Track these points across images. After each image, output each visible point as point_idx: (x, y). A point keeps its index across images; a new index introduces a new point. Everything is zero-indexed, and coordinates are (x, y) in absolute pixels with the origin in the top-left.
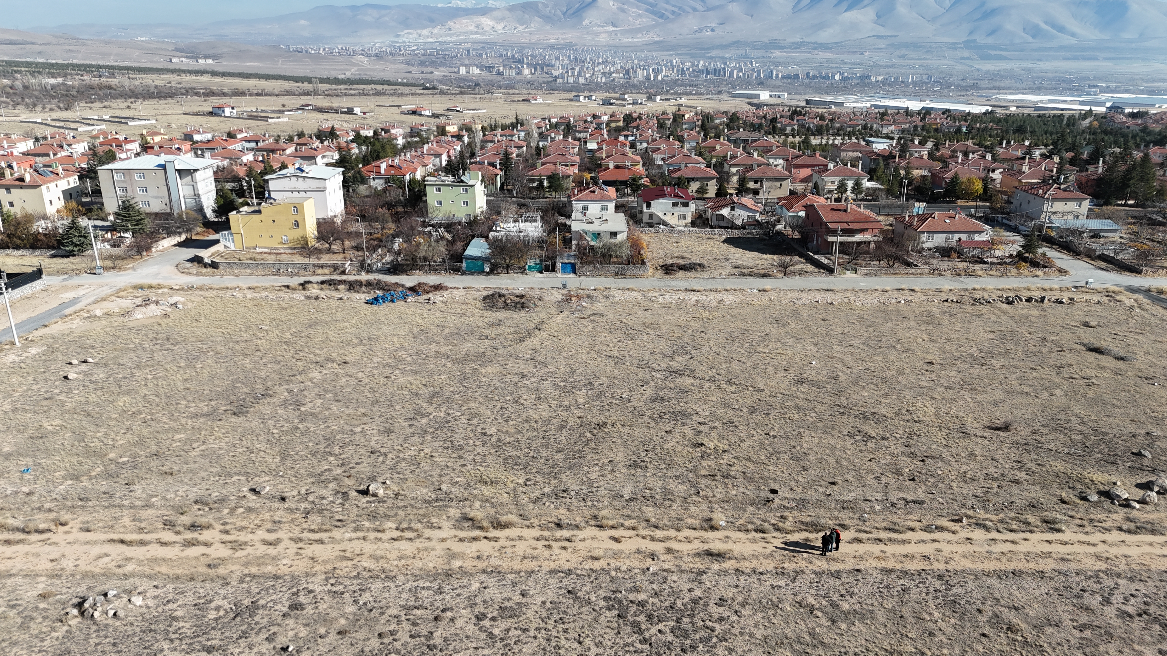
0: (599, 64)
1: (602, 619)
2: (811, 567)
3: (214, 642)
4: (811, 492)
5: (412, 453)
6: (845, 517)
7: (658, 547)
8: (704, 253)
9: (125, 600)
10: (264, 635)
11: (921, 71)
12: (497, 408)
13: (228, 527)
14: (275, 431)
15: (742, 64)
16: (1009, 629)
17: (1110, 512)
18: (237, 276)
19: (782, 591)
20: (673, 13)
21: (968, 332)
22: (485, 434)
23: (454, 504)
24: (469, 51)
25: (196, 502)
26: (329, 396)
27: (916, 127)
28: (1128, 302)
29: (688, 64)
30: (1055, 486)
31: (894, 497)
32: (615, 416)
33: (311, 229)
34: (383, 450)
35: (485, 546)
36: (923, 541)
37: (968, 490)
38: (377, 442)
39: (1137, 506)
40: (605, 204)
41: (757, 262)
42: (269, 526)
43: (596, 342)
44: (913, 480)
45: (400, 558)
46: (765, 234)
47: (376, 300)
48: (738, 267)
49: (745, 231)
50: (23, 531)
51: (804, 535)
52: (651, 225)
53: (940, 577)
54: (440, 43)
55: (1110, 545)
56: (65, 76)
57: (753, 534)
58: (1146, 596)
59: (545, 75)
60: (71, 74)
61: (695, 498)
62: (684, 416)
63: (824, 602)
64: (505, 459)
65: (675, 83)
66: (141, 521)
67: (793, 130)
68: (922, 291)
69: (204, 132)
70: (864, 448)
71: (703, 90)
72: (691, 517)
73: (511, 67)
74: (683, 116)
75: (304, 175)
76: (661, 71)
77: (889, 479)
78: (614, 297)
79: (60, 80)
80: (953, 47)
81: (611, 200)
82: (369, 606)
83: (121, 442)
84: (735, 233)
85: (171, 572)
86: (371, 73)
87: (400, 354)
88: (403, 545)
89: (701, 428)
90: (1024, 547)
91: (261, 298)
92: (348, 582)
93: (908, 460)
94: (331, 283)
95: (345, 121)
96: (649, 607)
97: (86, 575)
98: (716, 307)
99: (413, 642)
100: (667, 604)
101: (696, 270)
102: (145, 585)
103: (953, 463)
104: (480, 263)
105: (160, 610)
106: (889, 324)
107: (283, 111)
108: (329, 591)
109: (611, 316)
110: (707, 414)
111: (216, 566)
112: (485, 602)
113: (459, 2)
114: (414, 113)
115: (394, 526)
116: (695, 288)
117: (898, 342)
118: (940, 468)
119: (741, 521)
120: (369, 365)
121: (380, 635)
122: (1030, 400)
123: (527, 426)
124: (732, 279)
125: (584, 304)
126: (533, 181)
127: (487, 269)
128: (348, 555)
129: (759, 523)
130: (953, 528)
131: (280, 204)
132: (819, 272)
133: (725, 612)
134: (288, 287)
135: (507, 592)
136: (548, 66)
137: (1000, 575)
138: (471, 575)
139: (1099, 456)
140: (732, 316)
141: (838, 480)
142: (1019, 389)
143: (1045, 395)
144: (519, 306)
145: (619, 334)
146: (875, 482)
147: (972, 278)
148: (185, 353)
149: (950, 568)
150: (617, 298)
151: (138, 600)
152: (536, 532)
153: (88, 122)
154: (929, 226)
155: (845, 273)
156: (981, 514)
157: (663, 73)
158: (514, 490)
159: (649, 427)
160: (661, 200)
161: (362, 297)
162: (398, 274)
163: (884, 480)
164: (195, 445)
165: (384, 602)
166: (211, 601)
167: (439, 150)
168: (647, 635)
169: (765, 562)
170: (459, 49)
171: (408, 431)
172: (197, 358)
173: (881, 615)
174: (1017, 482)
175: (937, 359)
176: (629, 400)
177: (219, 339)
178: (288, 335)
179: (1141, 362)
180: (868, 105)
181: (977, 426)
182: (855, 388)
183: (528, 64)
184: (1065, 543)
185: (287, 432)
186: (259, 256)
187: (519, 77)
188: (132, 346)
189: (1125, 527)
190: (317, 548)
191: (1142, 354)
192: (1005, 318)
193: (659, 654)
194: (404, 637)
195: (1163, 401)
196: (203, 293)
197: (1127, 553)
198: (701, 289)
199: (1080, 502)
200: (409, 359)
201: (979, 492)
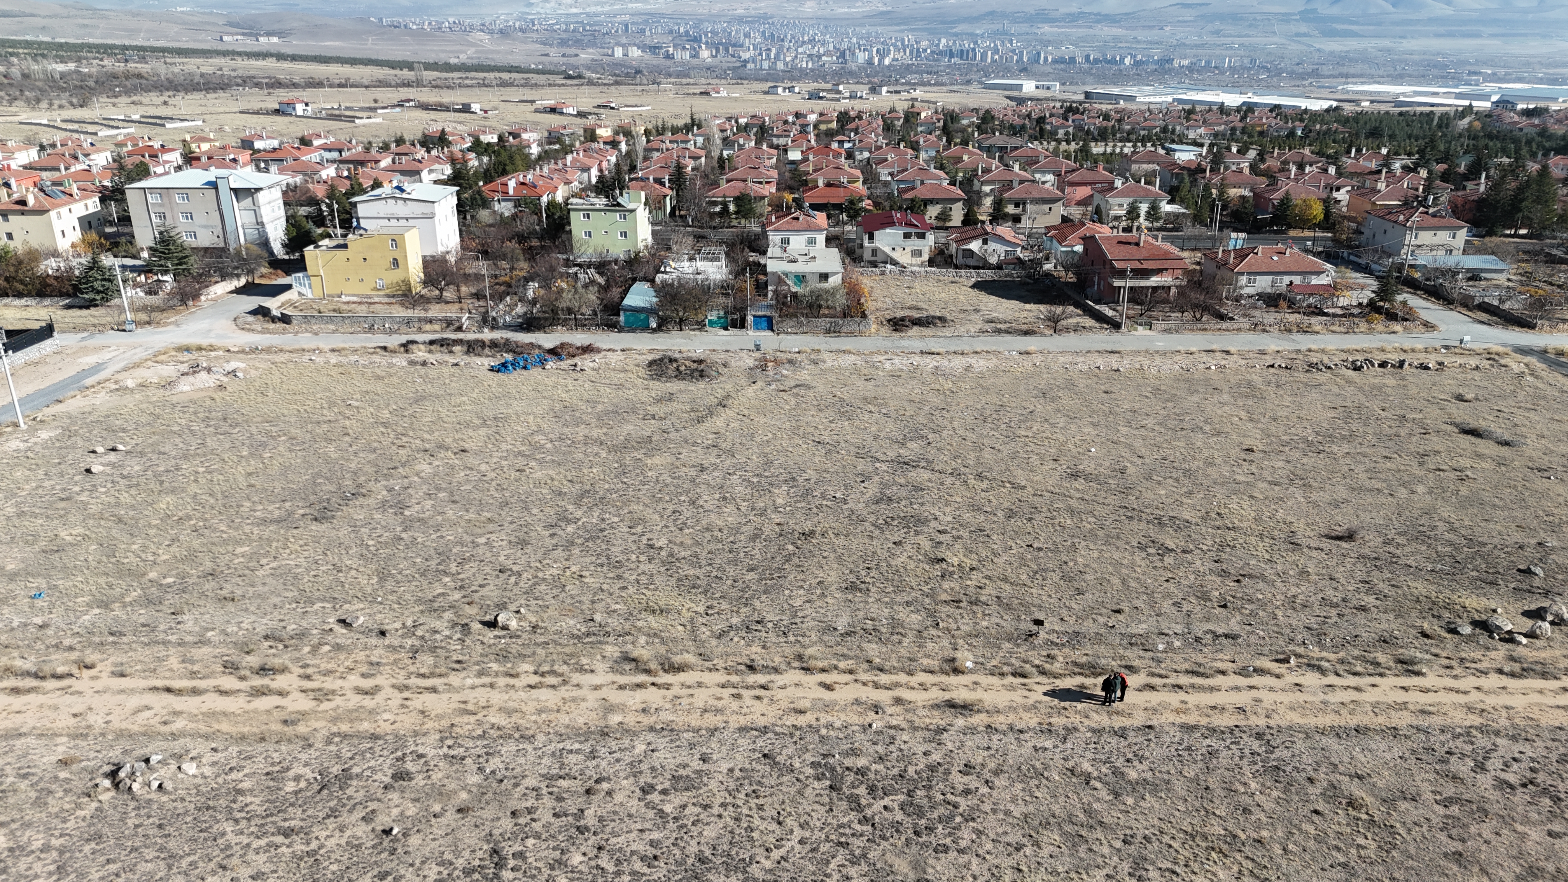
0: (804, 42)
1: (808, 792)
2: (1087, 722)
3: (292, 823)
4: (1089, 623)
5: (555, 572)
6: (1133, 656)
7: (883, 697)
8: (946, 303)
9: (173, 767)
10: (359, 813)
11: (1242, 53)
12: (669, 512)
13: (309, 671)
14: (371, 543)
15: (998, 43)
16: (1349, 804)
17: (1488, 649)
18: (316, 334)
19: (1049, 754)
21: (1300, 408)
22: (651, 547)
23: (611, 639)
24: (626, 26)
25: (266, 637)
26: (442, 495)
27: (1233, 129)
28: (1516, 368)
29: (924, 44)
30: (1414, 614)
31: (1200, 628)
32: (825, 521)
33: (415, 271)
34: (515, 568)
35: (653, 696)
36: (1237, 688)
37: (1299, 620)
38: (508, 557)
39: (1524, 641)
40: (812, 235)
41: (1017, 314)
42: (364, 669)
43: (801, 423)
44: (1225, 606)
45: (540, 712)
46: (1029, 276)
47: (503, 367)
48: (991, 321)
49: (1002, 272)
50: (36, 676)
51: (1078, 680)
52: (874, 264)
53: (1259, 736)
54: (588, 14)
55: (1487, 693)
56: (79, 60)
57: (1010, 679)
58: (1533, 760)
59: (730, 59)
60: (86, 58)
61: (933, 632)
62: (921, 520)
63: (1104, 770)
64: (679, 580)
65: (908, 68)
66: (193, 662)
67: (1067, 134)
68: (1240, 353)
69: (269, 138)
70: (1159, 564)
71: (945, 79)
72: (928, 656)
73: (684, 48)
74: (919, 114)
75: (404, 196)
76: (889, 53)
77: (1192, 605)
78: (824, 362)
79: (72, 66)
80: (1285, 18)
81: (821, 230)
82: (499, 776)
83: (165, 557)
84: (988, 275)
85: (234, 730)
86: (495, 56)
87: (537, 438)
88: (544, 694)
89: (942, 538)
90: (1370, 696)
91: (349, 363)
92: (471, 744)
93: (1218, 580)
94: (443, 343)
95: (460, 123)
96: (872, 776)
97: (120, 734)
98: (962, 376)
99: (557, 823)
100: (896, 771)
101: (935, 325)
102: (200, 747)
103: (1279, 584)
104: (642, 316)
105: (220, 780)
106: (1195, 398)
107: (376, 109)
108: (446, 756)
109: (821, 388)
110: (950, 519)
111: (294, 723)
112: (653, 769)
114: (553, 110)
115: (532, 669)
116: (933, 350)
117: (1206, 422)
118: (1261, 590)
119: (995, 662)
120: (495, 454)
121: (514, 814)
122: (1382, 499)
123: (707, 535)
124: (983, 338)
125: (785, 372)
126: (715, 204)
127: (654, 325)
128: (470, 707)
129: (1017, 664)
130: (1277, 671)
131: (372, 236)
132: (1101, 329)
133: (972, 782)
134: (385, 348)
135: (683, 756)
136: (734, 45)
137: (1338, 733)
138: (635, 734)
139: (1474, 574)
140: (983, 388)
141: (1125, 606)
142: (1368, 484)
143: (1403, 493)
144: (696, 374)
145: (831, 413)
146: (1174, 610)
147: (1308, 336)
148: (249, 438)
149: (1272, 723)
150: (829, 364)
151: (190, 768)
152: (721, 677)
153: (112, 123)
154: (1249, 265)
155: (1136, 329)
156: (1315, 652)
157: (892, 56)
158: (692, 621)
159: (871, 537)
160: (888, 230)
161: (485, 362)
162: (534, 332)
163: (1186, 607)
164: (264, 561)
165: (518, 770)
166: (288, 769)
167: (588, 161)
168: (868, 812)
169: (1026, 716)
170: (613, 24)
171: (549, 542)
172: (264, 445)
173: (1179, 786)
174: (1363, 609)
175: (1258, 445)
176: (845, 501)
177: (293, 419)
178: (386, 414)
179: (1533, 448)
180: (1169, 99)
181: (1312, 534)
182: (1148, 484)
183: (707, 43)
184: (1426, 691)
185: (387, 543)
186: (345, 307)
187: (695, 61)
188: (176, 428)
189: (1507, 669)
190: (428, 699)
191: (1534, 437)
192: (1351, 389)
193: (884, 838)
194: (545, 816)
195: (1561, 500)
196: (271, 357)
197: (1508, 703)
198: (942, 350)
199: (1445, 634)
200: (549, 446)
201: (1313, 622)
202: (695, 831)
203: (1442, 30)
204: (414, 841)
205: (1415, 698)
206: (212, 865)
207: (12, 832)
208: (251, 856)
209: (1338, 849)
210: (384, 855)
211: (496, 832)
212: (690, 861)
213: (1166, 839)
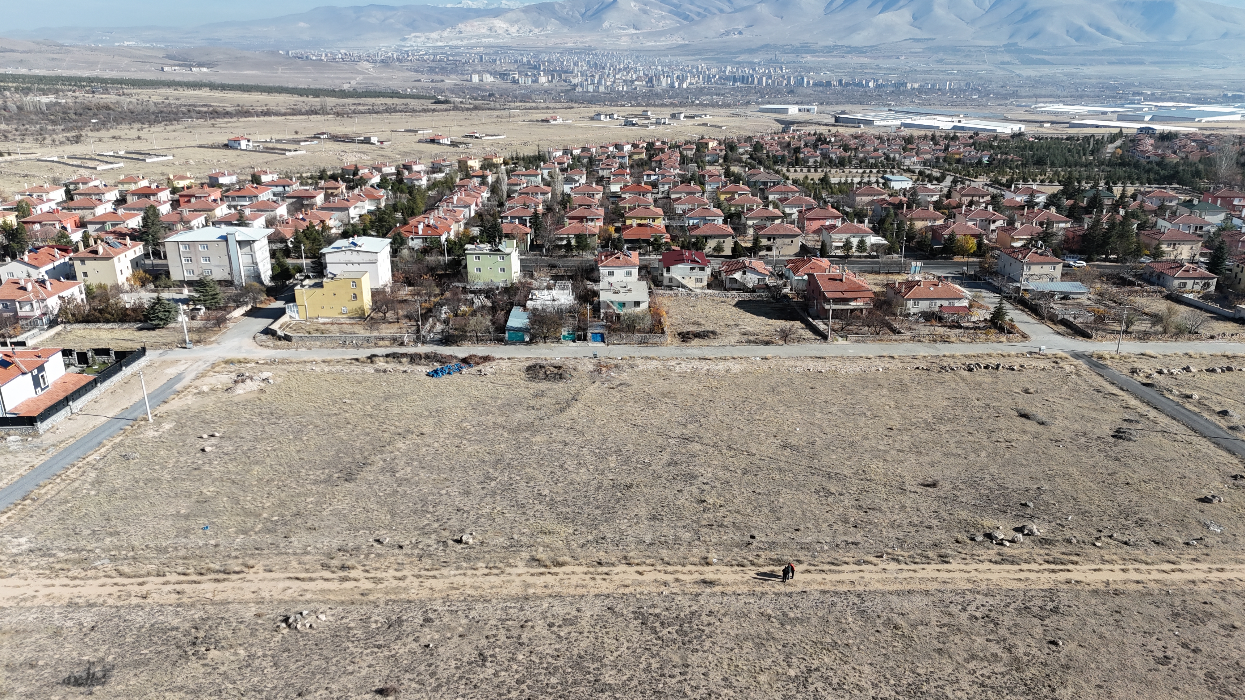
0: (620, 70)
1: (631, 625)
2: (773, 590)
3: (380, 642)
4: (781, 537)
5: (488, 511)
6: (802, 556)
7: (669, 578)
8: (717, 319)
9: (314, 617)
10: (411, 638)
11: (959, 77)
12: (548, 473)
13: (367, 568)
14: (381, 494)
15: (772, 70)
16: (895, 627)
17: (988, 549)
18: (310, 349)
19: (751, 606)
20: (699, 14)
21: (929, 398)
22: (540, 494)
23: (524, 549)
24: (481, 57)
25: (339, 550)
26: (415, 463)
27: (937, 158)
28: (1068, 368)
29: (714, 70)
30: (956, 530)
31: (839, 539)
32: (639, 478)
33: (367, 300)
34: (466, 508)
35: (549, 579)
36: (853, 571)
37: (894, 534)
38: (460, 502)
39: (1008, 544)
40: (629, 269)
41: (763, 328)
42: (396, 566)
43: (624, 412)
44: (856, 527)
45: (492, 588)
46: (773, 297)
47: (434, 373)
48: (745, 334)
49: (755, 295)
50: (224, 572)
51: (772, 568)
52: (670, 288)
53: (859, 595)
54: (450, 47)
55: (980, 572)
56: (57, 92)
57: (736, 568)
58: (991, 605)
59: (563, 83)
60: (63, 91)
61: (697, 543)
62: (693, 477)
63: (778, 613)
64: (558, 514)
65: (701, 91)
66: (305, 564)
67: (816, 162)
68: (901, 358)
69: (229, 175)
70: (824, 502)
71: (730, 100)
72: (693, 556)
73: (527, 75)
74: (707, 144)
75: (357, 248)
76: (686, 79)
77: (839, 527)
78: (638, 366)
79: (51, 98)
80: (993, 50)
81: (634, 266)
82: (476, 620)
83: (268, 504)
84: (747, 296)
85: (337, 599)
86: (378, 82)
87: (465, 425)
88: (492, 578)
89: (705, 487)
90: (919, 575)
91: (337, 371)
92: (459, 604)
93: (855, 511)
94: (395, 356)
95: (364, 153)
96: (662, 617)
97: (280, 602)
98: (724, 376)
99: (509, 641)
100: (674, 615)
101: (709, 337)
102: (323, 607)
103: (888, 514)
104: (520, 334)
105: (338, 623)
106: (866, 392)
107: (297, 142)
108: (448, 610)
109: (636, 386)
110: (710, 475)
111: (367, 595)
112: (553, 615)
113: (470, 3)
114: (432, 141)
115: (484, 565)
116: (707, 357)
117: (869, 409)
118: (876, 518)
119: (728, 559)
120: (441, 436)
121: (487, 637)
122: (960, 461)
123: (571, 487)
124: (740, 347)
125: (613, 374)
126: (562, 239)
127: (527, 339)
128: (455, 586)
129: (740, 559)
130: (876, 562)
131: (340, 279)
132: (816, 339)
133: (712, 619)
134: (357, 360)
135: (568, 609)
136: (566, 72)
137: (898, 593)
138: (542, 598)
139: (997, 506)
140: (736, 384)
141: (802, 527)
142: (955, 451)
143: (973, 456)
144: (557, 377)
145: (642, 404)
146: (828, 528)
147: (947, 344)
148: (290, 427)
149: (867, 589)
150: (641, 368)
151: (323, 617)
152: (584, 569)
155: (837, 340)
156: (899, 552)
157: (688, 81)
158: (566, 538)
159: (665, 487)
160: (679, 266)
161: (423, 369)
162: (450, 345)
163: (835, 527)
164: (324, 506)
165: (486, 617)
166: (370, 618)
168: (660, 635)
169: (742, 587)
170: (470, 54)
171: (482, 493)
172: (301, 431)
173: (814, 620)
174: (930, 527)
175: (896, 424)
176: (650, 465)
177: (313, 413)
178: (369, 409)
179: (1057, 427)
180: (898, 123)
181: (913, 483)
182: (827, 452)
183: (544, 70)
184: (949, 571)
185: (390, 494)
186: (323, 327)
187: (536, 85)
188: (244, 420)
189: (993, 560)
190: (432, 582)
191: (1061, 418)
192: (962, 385)
193: (668, 646)
194: (502, 638)
195: (1061, 461)
196: (285, 367)
197: (989, 577)
198: (712, 357)
199: (969, 542)
200: (472, 429)
201: (901, 535)
202: (576, 644)
204: (441, 650)
205: (945, 575)
206: (347, 662)
207: (246, 648)
208: (364, 657)
209: (883, 647)
210: (428, 656)
211: (480, 646)
212: (575, 658)
213: (803, 645)
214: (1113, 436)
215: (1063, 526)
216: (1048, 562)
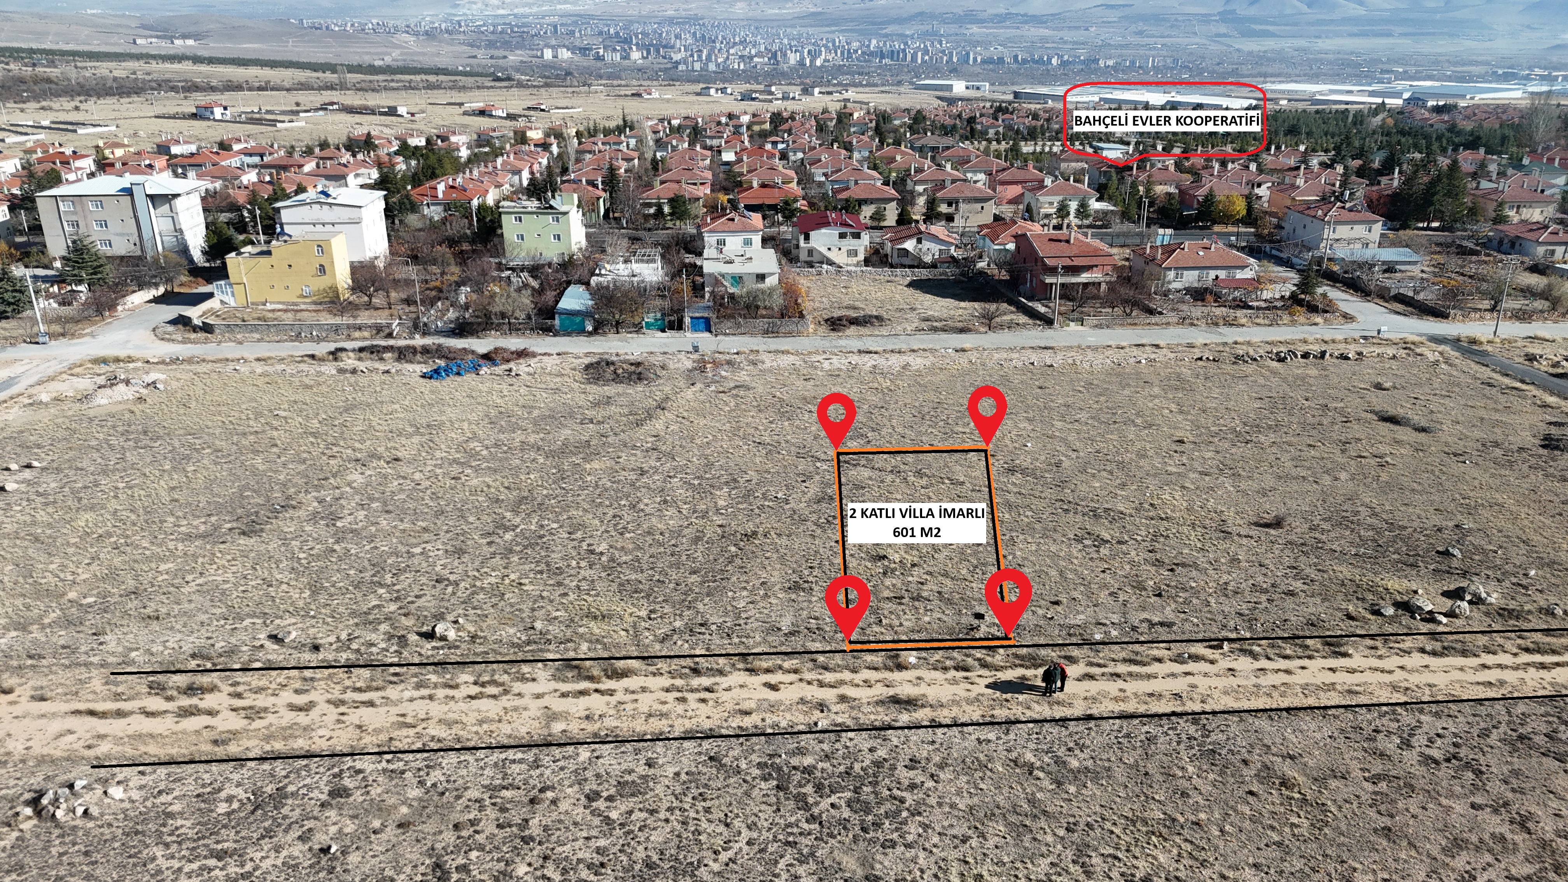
0: (735, 44)
1: (755, 792)
2: (1029, 713)
3: (226, 845)
4: (1028, 615)
5: (493, 580)
7: (828, 695)
8: (882, 302)
9: (99, 792)
10: (295, 833)
11: (1164, 53)
12: (609, 517)
13: (240, 689)
14: (302, 555)
15: (928, 44)
16: (1283, 784)
18: (241, 343)
19: (992, 746)
21: (1228, 399)
22: (592, 552)
23: (552, 647)
24: (555, 27)
26: (375, 505)
28: (1431, 356)
29: (855, 45)
30: (1340, 596)
31: (1135, 618)
32: (767, 522)
33: (342, 277)
34: (452, 578)
35: (596, 703)
36: (1173, 675)
37: (1231, 606)
38: (444, 566)
39: (1444, 620)
40: (748, 236)
41: (952, 312)
42: (298, 685)
43: (741, 424)
44: (1159, 595)
45: (481, 722)
46: (963, 274)
47: (435, 374)
48: (927, 320)
49: (936, 271)
51: (1020, 672)
52: (810, 265)
53: (1196, 721)
54: (515, 16)
55: (1410, 671)
57: (953, 673)
58: (1456, 735)
59: (661, 60)
61: (876, 628)
63: (1046, 759)
64: (621, 585)
65: (839, 70)
67: (997, 133)
68: (1169, 347)
69: (186, 142)
70: (1095, 556)
71: (877, 80)
73: (615, 50)
74: (851, 115)
75: (330, 200)
76: (820, 54)
77: (1128, 595)
78: (763, 363)
80: (1205, 19)
81: (756, 231)
82: (440, 788)
83: (85, 576)
84: (923, 274)
85: (161, 753)
86: (420, 58)
87: (472, 445)
88: (484, 704)
90: (1300, 678)
91: (275, 372)
92: (410, 757)
93: (1153, 569)
94: (374, 351)
95: (386, 126)
96: (818, 774)
97: (42, 760)
98: (900, 374)
99: (501, 834)
100: (842, 769)
101: (872, 324)
103: (1211, 572)
104: (578, 319)
105: (149, 804)
106: (1126, 392)
107: (298, 112)
108: (384, 770)
109: (760, 389)
111: (225, 742)
112: (598, 776)
114: (482, 113)
115: (471, 679)
116: (871, 349)
117: (1138, 414)
118: (1194, 579)
119: (937, 657)
120: (429, 462)
121: (456, 827)
122: (1307, 486)
123: (649, 539)
124: (920, 336)
125: (723, 373)
126: (649, 205)
127: (590, 328)
128: (409, 720)
129: (960, 657)
130: (1211, 657)
131: (297, 242)
132: (1035, 325)
133: (918, 776)
134: (313, 357)
135: (628, 762)
136: (665, 47)
137: (1270, 714)
138: (578, 742)
139: (1396, 556)
140: (921, 386)
141: (1063, 598)
142: (1294, 472)
143: (1327, 480)
144: (634, 377)
145: (771, 414)
146: (1111, 600)
147: (1234, 329)
148: (171, 451)
149: (1207, 707)
150: (768, 364)
151: (117, 792)
152: (666, 682)
153: (20, 129)
154: (1177, 260)
155: (1068, 325)
156: (1246, 637)
157: (823, 57)
158: (634, 626)
159: (813, 537)
160: (823, 231)
161: (417, 368)
162: (466, 337)
163: (1122, 597)
165: (460, 782)
166: (220, 790)
167: (518, 164)
168: (816, 811)
169: (969, 709)
170: (541, 25)
171: (487, 550)
172: (188, 458)
173: (1119, 773)
174: (1291, 594)
175: (1189, 437)
176: (787, 502)
177: (218, 431)
178: (315, 423)
179: (1448, 433)
181: (1241, 522)
182: (1083, 477)
183: (637, 45)
184: (1352, 671)
185: (319, 555)
186: (270, 315)
187: (626, 63)
189: (1427, 649)
190: (365, 713)
191: (1449, 423)
192: (1275, 380)
193: (832, 836)
194: (488, 827)
195: (1476, 483)
196: (193, 367)
197: (1431, 681)
198: (879, 349)
199: (1369, 616)
200: (485, 452)
201: (1244, 608)
202: (642, 836)
203: (1355, 29)
204: (354, 858)
205: (1343, 679)
208: (183, 880)
209: (1272, 828)
211: (439, 846)
212: (637, 867)
213: (1108, 825)
214: (1543, 446)
215: (1525, 588)
216: (1527, 650)
